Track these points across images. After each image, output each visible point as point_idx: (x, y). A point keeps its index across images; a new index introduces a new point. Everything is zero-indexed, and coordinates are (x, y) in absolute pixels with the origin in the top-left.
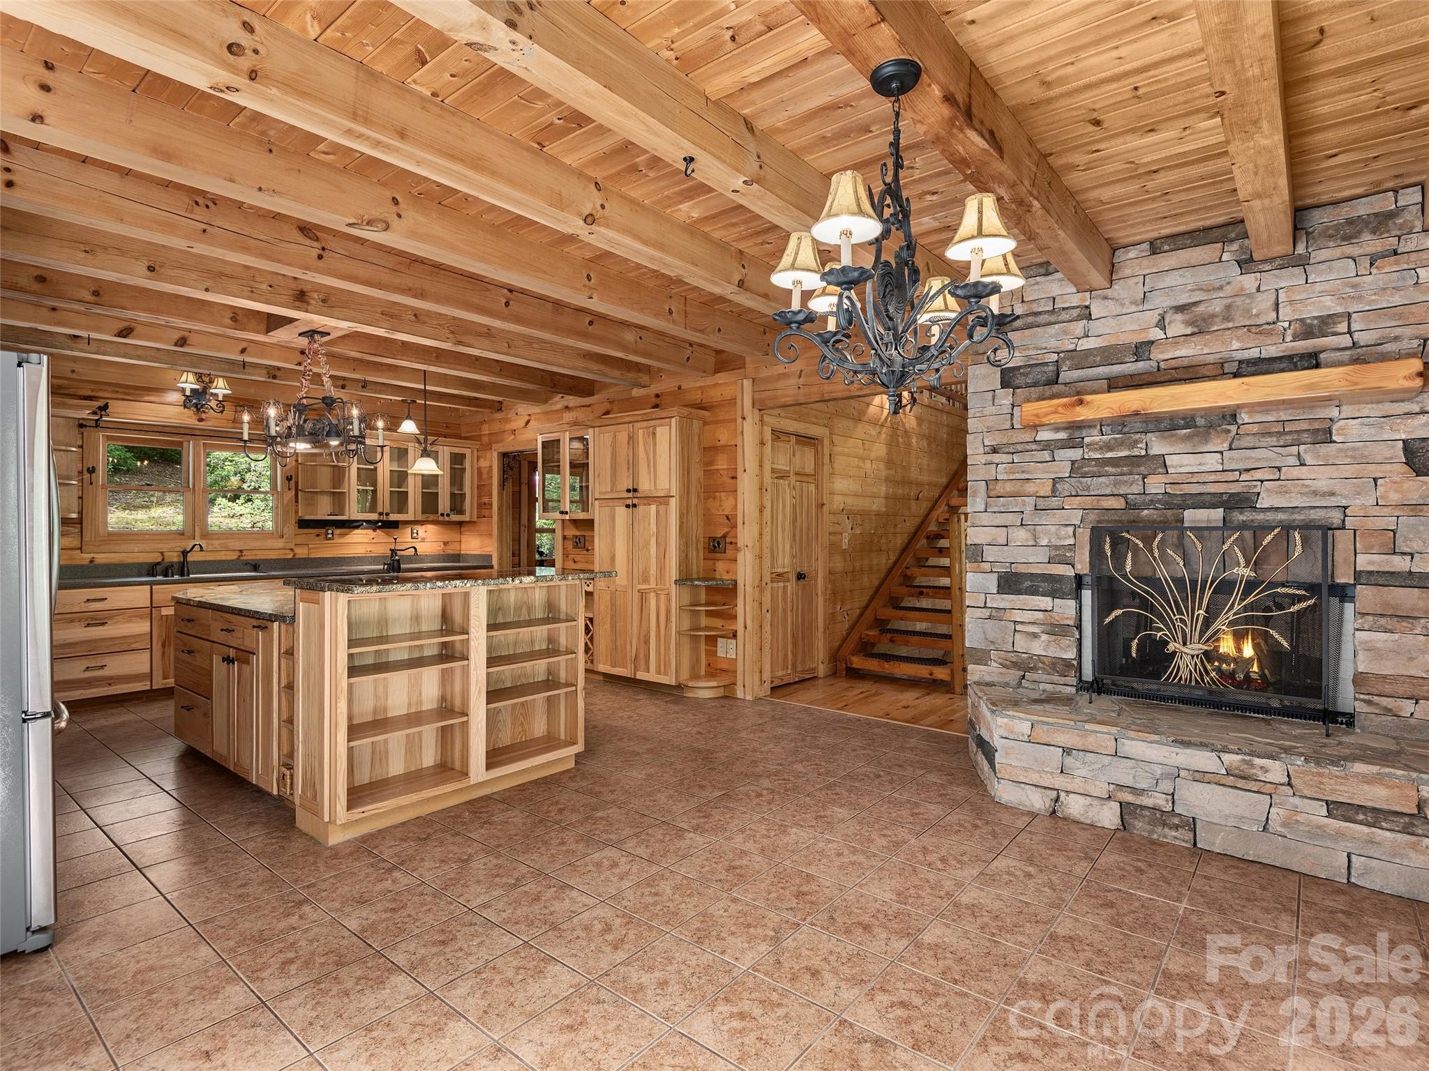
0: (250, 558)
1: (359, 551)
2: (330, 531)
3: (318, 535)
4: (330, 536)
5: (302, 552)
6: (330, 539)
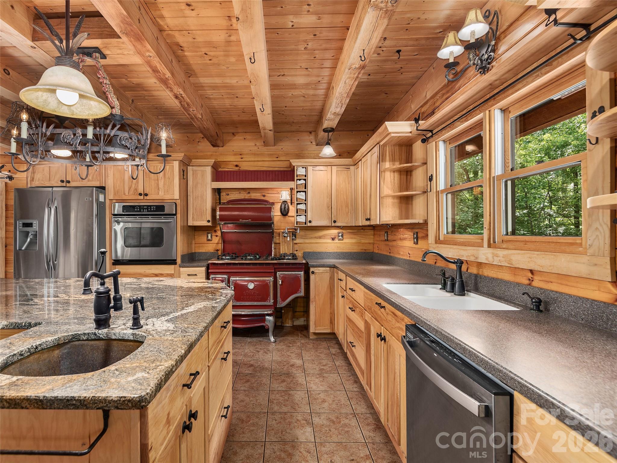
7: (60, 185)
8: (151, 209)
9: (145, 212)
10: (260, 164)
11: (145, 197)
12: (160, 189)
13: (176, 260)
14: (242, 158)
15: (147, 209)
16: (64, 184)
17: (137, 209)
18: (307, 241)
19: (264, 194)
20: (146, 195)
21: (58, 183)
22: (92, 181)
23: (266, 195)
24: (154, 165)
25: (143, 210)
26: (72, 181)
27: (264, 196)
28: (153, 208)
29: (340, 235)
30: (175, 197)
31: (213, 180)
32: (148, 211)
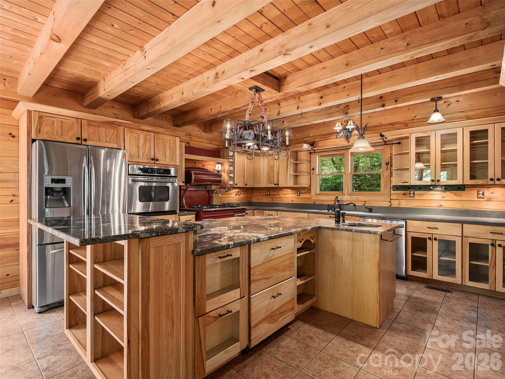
0: (369, 205)
1: (435, 205)
2: (412, 192)
3: (404, 195)
4: (412, 195)
5: (395, 204)
6: (411, 197)
7: (75, 142)
8: (160, 171)
9: (156, 174)
10: (201, 144)
11: (156, 162)
12: (166, 157)
13: (176, 211)
14: (191, 138)
15: (158, 171)
16: (79, 142)
17: (150, 170)
18: (225, 196)
19: (203, 165)
20: (157, 160)
21: (72, 139)
22: (110, 142)
23: (205, 165)
24: (163, 137)
25: (154, 171)
26: (89, 140)
27: (204, 166)
28: (162, 171)
29: (239, 192)
30: (177, 163)
31: (186, 153)
32: (158, 173)
